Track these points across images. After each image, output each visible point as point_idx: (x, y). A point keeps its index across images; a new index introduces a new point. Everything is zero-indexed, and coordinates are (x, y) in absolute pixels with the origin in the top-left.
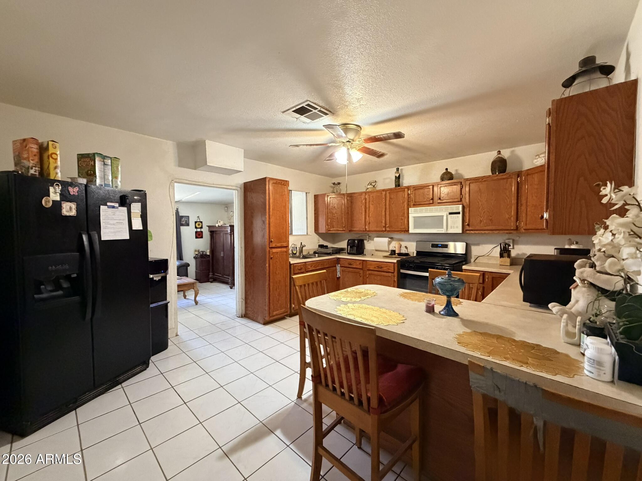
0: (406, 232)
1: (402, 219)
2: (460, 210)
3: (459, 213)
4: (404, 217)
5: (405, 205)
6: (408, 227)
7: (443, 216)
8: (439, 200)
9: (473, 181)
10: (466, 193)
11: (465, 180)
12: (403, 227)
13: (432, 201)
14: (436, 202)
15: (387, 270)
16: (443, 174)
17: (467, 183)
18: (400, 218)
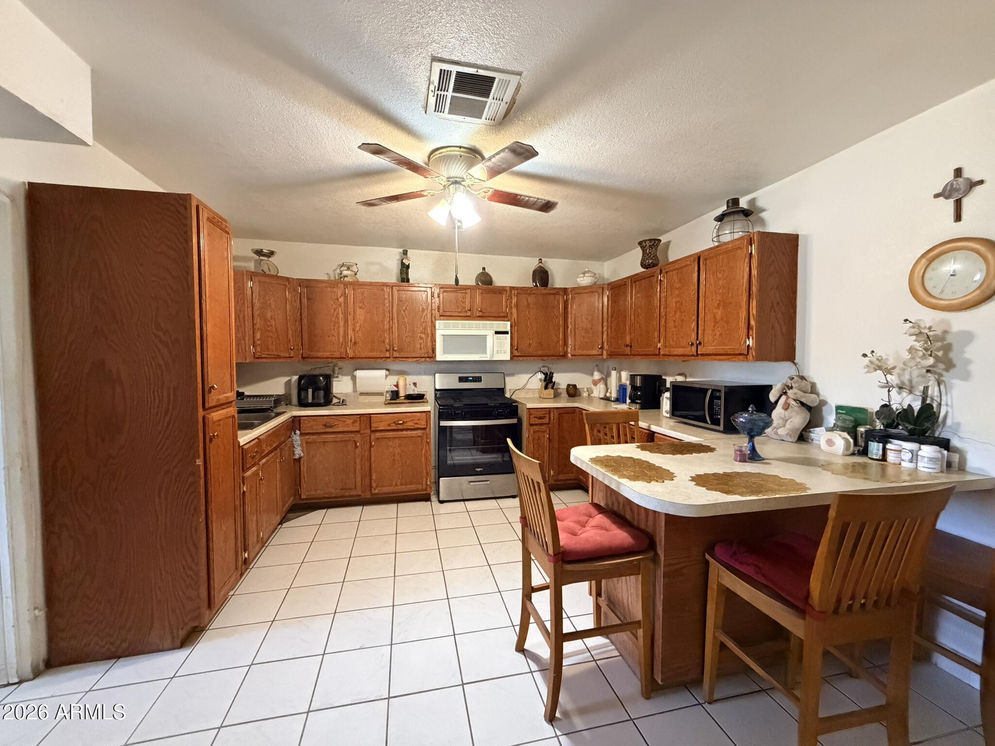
1: (421, 338)
2: (508, 329)
4: (424, 334)
5: (427, 315)
6: (434, 350)
7: (487, 335)
8: (481, 313)
9: (521, 291)
10: (513, 306)
11: (512, 288)
12: (423, 350)
13: (470, 312)
14: (475, 315)
15: (414, 426)
16: (479, 275)
17: (513, 292)
18: (419, 335)
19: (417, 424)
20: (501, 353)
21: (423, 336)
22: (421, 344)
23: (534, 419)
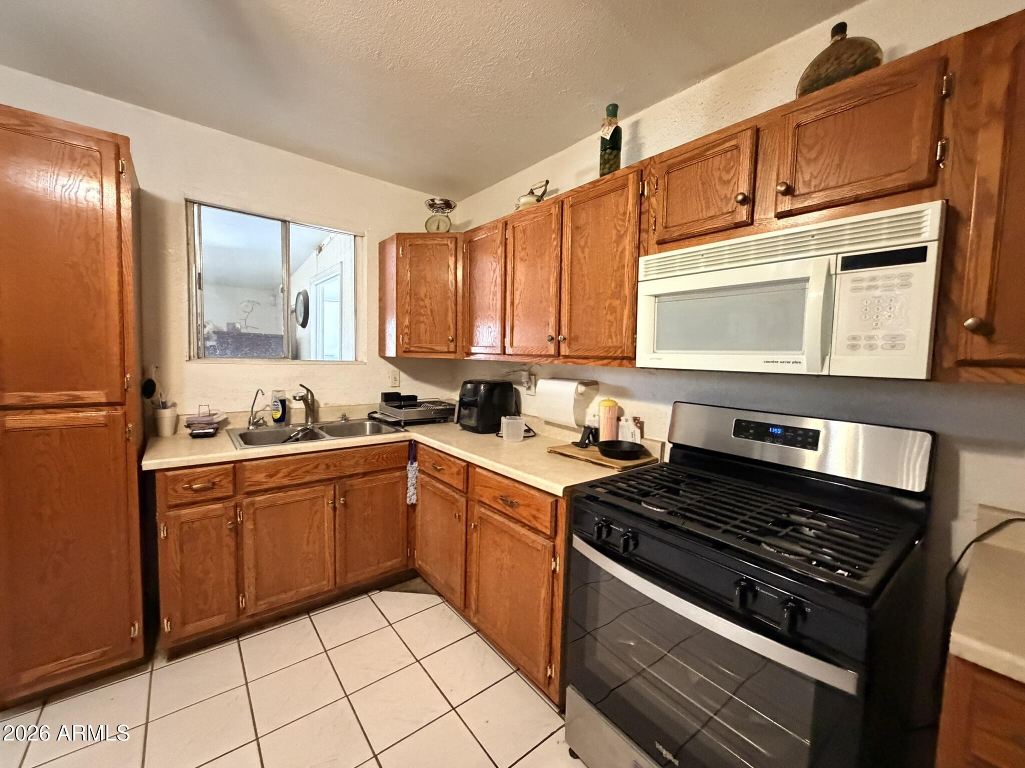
0: (625, 362)
1: (612, 310)
2: (927, 234)
3: (915, 255)
4: (619, 298)
5: (624, 249)
6: (635, 341)
7: (807, 279)
12: (614, 339)
15: (530, 521)
19: (535, 517)
20: (871, 347)
22: (611, 324)
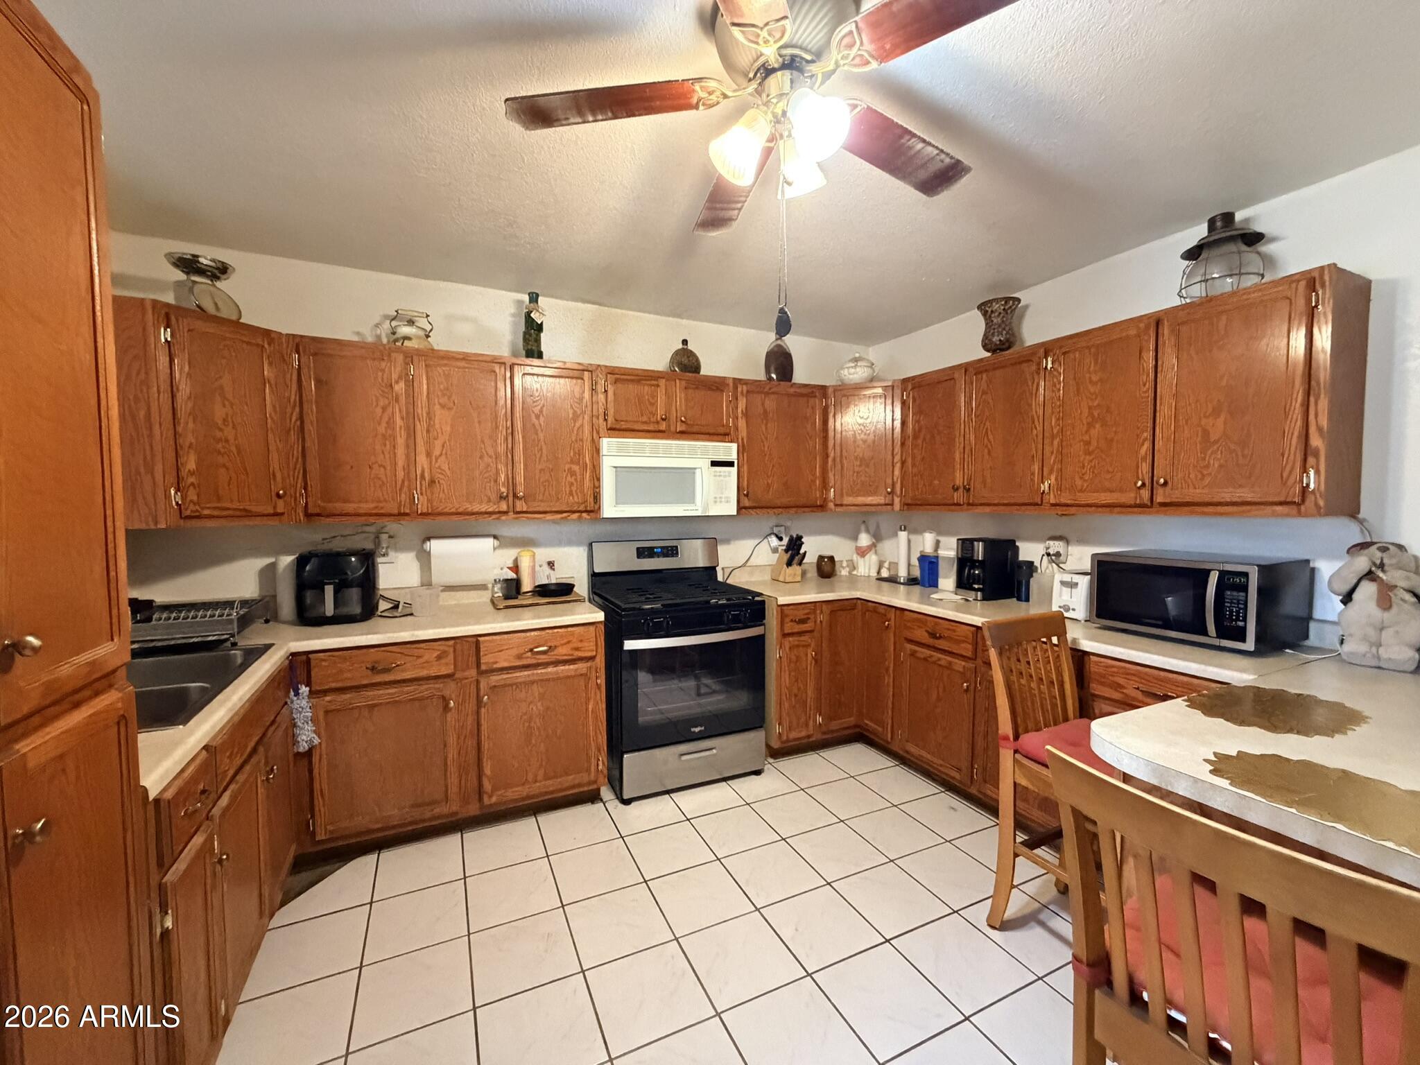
2: (733, 457)
3: (730, 464)
6: (597, 498)
7: (695, 469)
8: (684, 425)
9: (753, 387)
10: (740, 415)
11: (737, 382)
12: (576, 498)
13: (664, 423)
14: (673, 429)
15: (572, 655)
16: (677, 353)
17: (739, 389)
18: (567, 467)
19: (577, 649)
20: (721, 502)
21: (576, 468)
22: (572, 484)
23: (792, 623)
